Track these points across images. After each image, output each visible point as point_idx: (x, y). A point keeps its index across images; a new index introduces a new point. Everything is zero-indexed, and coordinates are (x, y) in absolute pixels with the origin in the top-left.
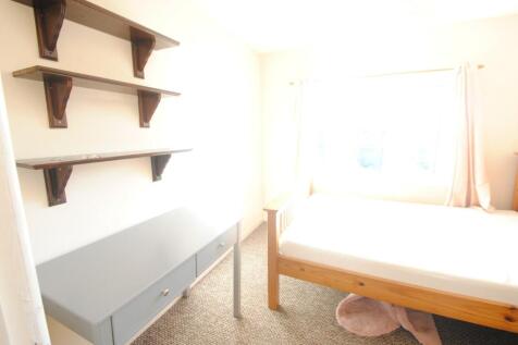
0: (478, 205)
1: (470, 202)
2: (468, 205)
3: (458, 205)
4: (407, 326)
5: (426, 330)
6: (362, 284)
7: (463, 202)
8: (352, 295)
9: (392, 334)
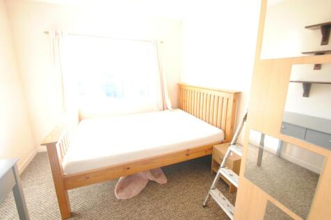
0: (167, 109)
1: (164, 108)
2: (164, 110)
3: (161, 110)
4: (152, 179)
5: (159, 175)
6: (128, 168)
7: (162, 108)
8: (121, 178)
9: (146, 187)
